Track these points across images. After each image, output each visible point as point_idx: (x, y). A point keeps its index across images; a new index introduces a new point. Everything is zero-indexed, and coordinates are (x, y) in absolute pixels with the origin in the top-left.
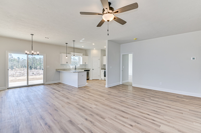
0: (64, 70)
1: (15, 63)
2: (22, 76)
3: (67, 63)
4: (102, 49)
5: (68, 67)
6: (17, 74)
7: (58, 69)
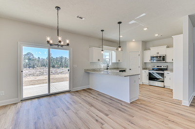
0: (94, 70)
1: (36, 62)
2: (42, 75)
3: (99, 60)
4: (143, 40)
5: (99, 67)
6: (38, 72)
7: (88, 70)
